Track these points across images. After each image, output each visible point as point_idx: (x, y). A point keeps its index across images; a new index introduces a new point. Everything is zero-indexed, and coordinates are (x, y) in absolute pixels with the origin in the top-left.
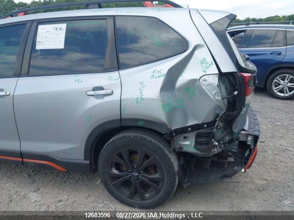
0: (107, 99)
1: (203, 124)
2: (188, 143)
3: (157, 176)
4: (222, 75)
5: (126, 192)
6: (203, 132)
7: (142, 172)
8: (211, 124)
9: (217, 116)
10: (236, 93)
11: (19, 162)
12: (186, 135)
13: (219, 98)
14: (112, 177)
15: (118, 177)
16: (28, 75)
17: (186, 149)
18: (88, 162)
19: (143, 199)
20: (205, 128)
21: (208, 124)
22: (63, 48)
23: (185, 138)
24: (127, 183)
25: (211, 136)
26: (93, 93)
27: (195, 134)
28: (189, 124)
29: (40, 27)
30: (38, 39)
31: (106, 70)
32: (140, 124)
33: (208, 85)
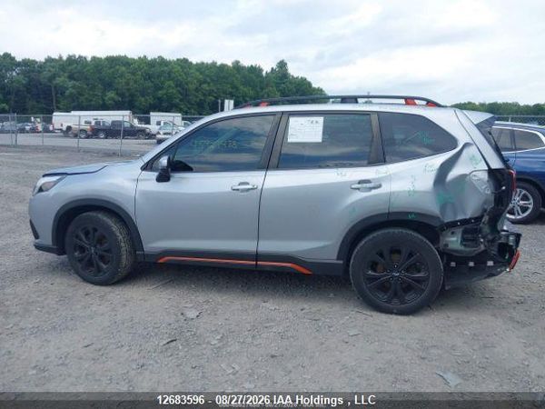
0: (374, 192)
1: (470, 219)
2: (454, 239)
3: (421, 275)
4: (491, 172)
6: (470, 228)
7: (403, 271)
8: (478, 219)
9: (485, 210)
10: (504, 188)
11: (253, 265)
12: (453, 230)
13: (489, 192)
14: (368, 279)
15: (375, 279)
16: (277, 167)
17: (451, 246)
18: (341, 262)
19: (403, 302)
20: (473, 223)
21: (475, 218)
22: (320, 140)
23: (453, 233)
24: (383, 287)
25: (477, 231)
26: (359, 186)
27: (461, 230)
28: (459, 218)
29: (292, 120)
30: (290, 131)
31: (371, 164)
32: (410, 217)
33: (478, 180)
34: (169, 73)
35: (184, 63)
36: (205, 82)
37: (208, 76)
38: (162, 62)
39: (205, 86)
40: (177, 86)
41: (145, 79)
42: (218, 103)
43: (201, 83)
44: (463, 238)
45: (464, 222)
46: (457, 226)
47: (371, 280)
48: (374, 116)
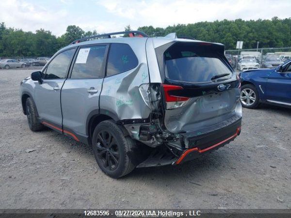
0: (95, 95)
1: (143, 119)
3: (117, 153)
5: (104, 162)
10: (159, 98)
12: (133, 126)
16: (70, 78)
17: (135, 137)
20: (144, 123)
21: (146, 119)
22: (85, 63)
24: (104, 156)
27: (139, 126)
28: (134, 117)
30: (78, 57)
31: (100, 78)
32: (107, 113)
33: (143, 91)
34: (229, 29)
35: (239, 22)
36: (251, 32)
37: (253, 28)
38: (226, 23)
39: (251, 34)
40: (233, 35)
41: (215, 33)
42: (257, 44)
43: (248, 32)
44: (140, 133)
45: (138, 121)
46: (133, 123)
47: (99, 151)
48: (108, 46)
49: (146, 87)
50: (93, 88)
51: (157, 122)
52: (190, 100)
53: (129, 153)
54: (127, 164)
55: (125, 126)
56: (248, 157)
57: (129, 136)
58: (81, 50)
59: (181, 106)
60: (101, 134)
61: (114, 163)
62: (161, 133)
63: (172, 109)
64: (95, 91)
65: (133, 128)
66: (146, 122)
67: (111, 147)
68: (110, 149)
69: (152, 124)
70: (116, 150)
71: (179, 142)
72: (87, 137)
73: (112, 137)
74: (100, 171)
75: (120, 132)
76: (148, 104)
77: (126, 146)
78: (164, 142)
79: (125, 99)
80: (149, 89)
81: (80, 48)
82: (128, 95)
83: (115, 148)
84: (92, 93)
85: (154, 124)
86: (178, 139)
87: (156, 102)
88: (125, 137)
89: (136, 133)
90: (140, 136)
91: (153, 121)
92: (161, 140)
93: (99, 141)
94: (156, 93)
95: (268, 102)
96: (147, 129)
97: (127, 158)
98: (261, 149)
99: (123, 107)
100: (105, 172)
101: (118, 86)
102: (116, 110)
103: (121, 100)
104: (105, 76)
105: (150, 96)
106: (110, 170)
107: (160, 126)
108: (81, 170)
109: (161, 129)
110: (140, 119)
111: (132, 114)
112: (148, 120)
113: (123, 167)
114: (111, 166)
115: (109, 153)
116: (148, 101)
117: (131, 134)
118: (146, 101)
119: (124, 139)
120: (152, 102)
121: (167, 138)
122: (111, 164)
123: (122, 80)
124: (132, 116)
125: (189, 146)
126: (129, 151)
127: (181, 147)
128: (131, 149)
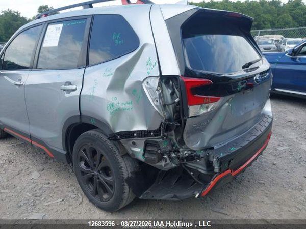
0: (71, 94)
1: (149, 131)
5: (91, 188)
7: (101, 172)
9: (161, 124)
10: (176, 100)
11: (29, 143)
12: (134, 141)
16: (36, 68)
20: (152, 136)
22: (57, 45)
26: (65, 87)
28: (136, 128)
31: (79, 67)
32: (93, 122)
33: (150, 88)
44: (145, 150)
45: (141, 134)
46: (134, 137)
47: (83, 173)
48: (89, 20)
49: (155, 83)
50: (70, 84)
51: (171, 135)
52: (221, 100)
53: (128, 180)
54: (126, 195)
55: (122, 141)
56: (274, 165)
57: (127, 155)
58: (49, 27)
59: (209, 110)
60: (84, 150)
61: (106, 191)
62: (177, 151)
63: (195, 116)
64: (73, 87)
65: (134, 143)
66: (154, 136)
67: (101, 170)
68: (99, 172)
69: (163, 139)
70: (108, 175)
71: (203, 162)
72: (65, 152)
73: (102, 156)
74: (86, 201)
75: (114, 149)
76: (158, 109)
77: (124, 170)
78: (181, 164)
79: (120, 99)
80: (160, 85)
81: (48, 24)
82: (125, 93)
83: (106, 171)
84: (69, 91)
85: (167, 138)
86: (202, 158)
87: (171, 106)
88: (122, 156)
89: (138, 150)
90: (145, 156)
91: (165, 134)
92: (177, 161)
93: (81, 159)
94: (170, 91)
95: (276, 90)
96: (156, 145)
97: (126, 187)
98: (284, 151)
99: (118, 112)
100: (94, 203)
101: (108, 80)
102: (107, 117)
103: (115, 102)
104: (87, 64)
105: (161, 95)
106: (101, 200)
107: (175, 141)
108: (60, 200)
109: (177, 144)
110: (145, 131)
111: (132, 124)
112: (157, 133)
113: (120, 199)
114: (102, 195)
115: (99, 178)
116: (158, 104)
117: (130, 152)
118: (155, 104)
119: (121, 160)
120: (164, 106)
121: (186, 158)
122: (102, 192)
123: (113, 71)
124: (132, 126)
125: (220, 169)
126: (128, 177)
127: (204, 169)
128: (131, 173)
